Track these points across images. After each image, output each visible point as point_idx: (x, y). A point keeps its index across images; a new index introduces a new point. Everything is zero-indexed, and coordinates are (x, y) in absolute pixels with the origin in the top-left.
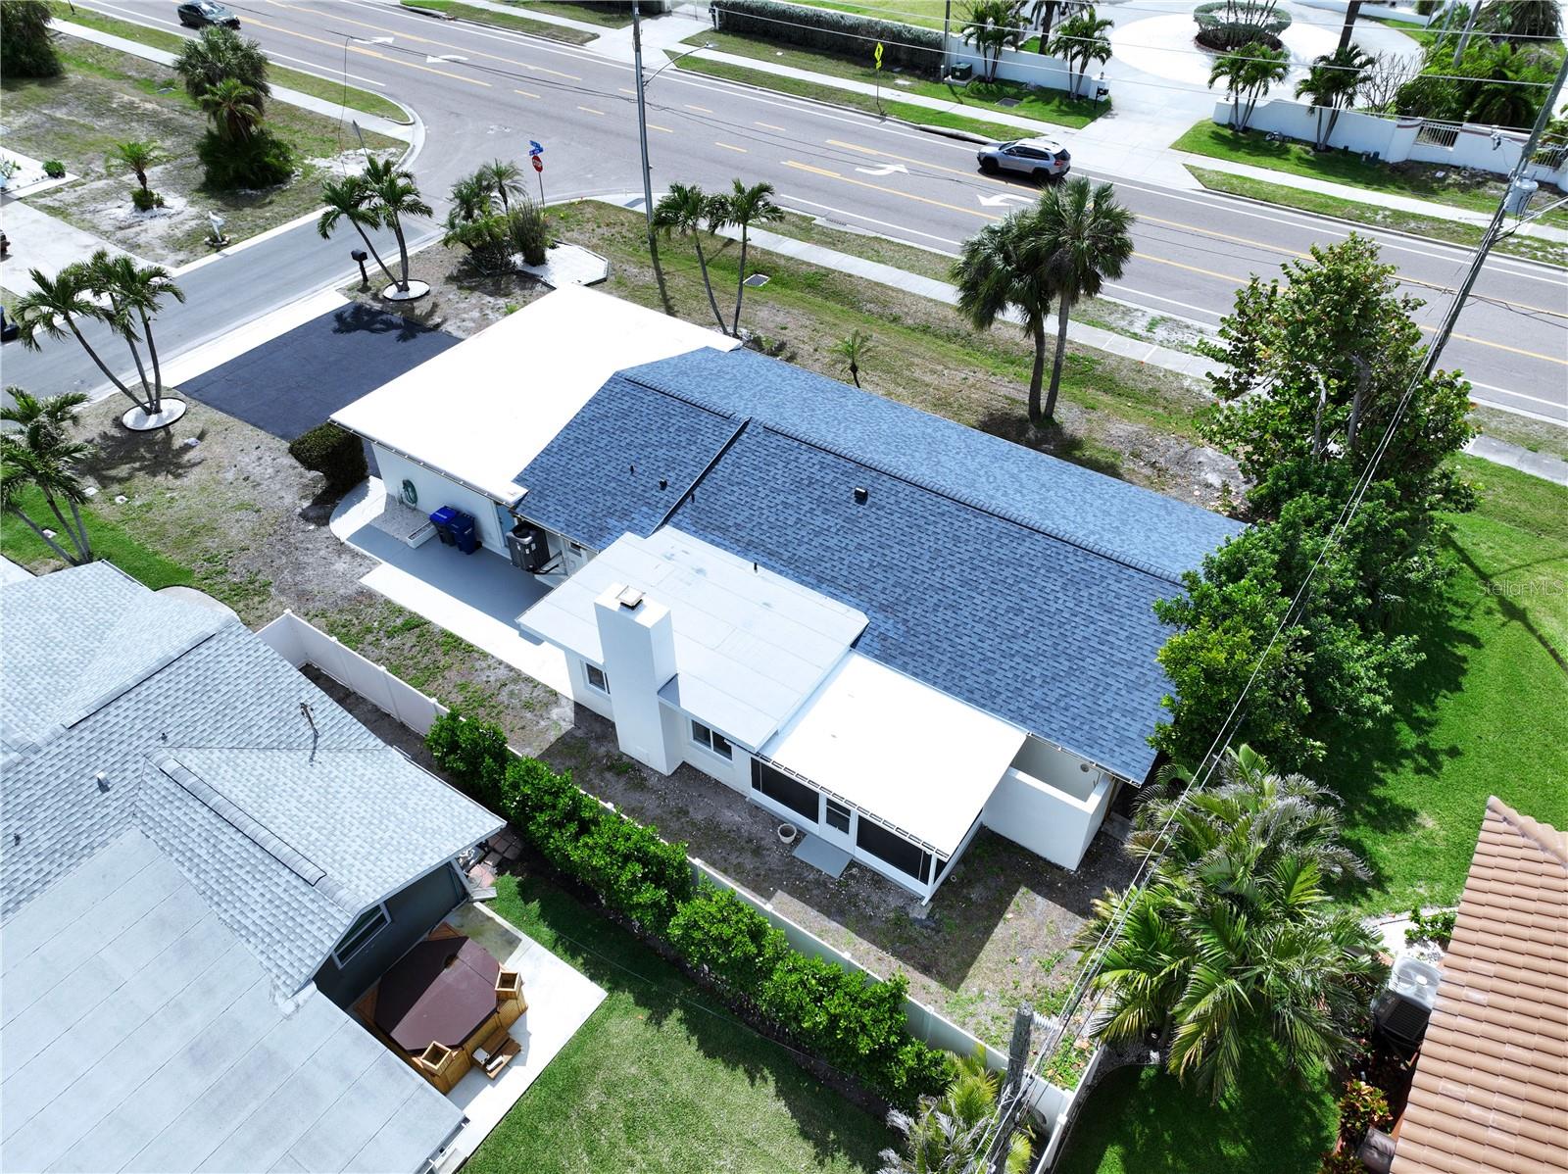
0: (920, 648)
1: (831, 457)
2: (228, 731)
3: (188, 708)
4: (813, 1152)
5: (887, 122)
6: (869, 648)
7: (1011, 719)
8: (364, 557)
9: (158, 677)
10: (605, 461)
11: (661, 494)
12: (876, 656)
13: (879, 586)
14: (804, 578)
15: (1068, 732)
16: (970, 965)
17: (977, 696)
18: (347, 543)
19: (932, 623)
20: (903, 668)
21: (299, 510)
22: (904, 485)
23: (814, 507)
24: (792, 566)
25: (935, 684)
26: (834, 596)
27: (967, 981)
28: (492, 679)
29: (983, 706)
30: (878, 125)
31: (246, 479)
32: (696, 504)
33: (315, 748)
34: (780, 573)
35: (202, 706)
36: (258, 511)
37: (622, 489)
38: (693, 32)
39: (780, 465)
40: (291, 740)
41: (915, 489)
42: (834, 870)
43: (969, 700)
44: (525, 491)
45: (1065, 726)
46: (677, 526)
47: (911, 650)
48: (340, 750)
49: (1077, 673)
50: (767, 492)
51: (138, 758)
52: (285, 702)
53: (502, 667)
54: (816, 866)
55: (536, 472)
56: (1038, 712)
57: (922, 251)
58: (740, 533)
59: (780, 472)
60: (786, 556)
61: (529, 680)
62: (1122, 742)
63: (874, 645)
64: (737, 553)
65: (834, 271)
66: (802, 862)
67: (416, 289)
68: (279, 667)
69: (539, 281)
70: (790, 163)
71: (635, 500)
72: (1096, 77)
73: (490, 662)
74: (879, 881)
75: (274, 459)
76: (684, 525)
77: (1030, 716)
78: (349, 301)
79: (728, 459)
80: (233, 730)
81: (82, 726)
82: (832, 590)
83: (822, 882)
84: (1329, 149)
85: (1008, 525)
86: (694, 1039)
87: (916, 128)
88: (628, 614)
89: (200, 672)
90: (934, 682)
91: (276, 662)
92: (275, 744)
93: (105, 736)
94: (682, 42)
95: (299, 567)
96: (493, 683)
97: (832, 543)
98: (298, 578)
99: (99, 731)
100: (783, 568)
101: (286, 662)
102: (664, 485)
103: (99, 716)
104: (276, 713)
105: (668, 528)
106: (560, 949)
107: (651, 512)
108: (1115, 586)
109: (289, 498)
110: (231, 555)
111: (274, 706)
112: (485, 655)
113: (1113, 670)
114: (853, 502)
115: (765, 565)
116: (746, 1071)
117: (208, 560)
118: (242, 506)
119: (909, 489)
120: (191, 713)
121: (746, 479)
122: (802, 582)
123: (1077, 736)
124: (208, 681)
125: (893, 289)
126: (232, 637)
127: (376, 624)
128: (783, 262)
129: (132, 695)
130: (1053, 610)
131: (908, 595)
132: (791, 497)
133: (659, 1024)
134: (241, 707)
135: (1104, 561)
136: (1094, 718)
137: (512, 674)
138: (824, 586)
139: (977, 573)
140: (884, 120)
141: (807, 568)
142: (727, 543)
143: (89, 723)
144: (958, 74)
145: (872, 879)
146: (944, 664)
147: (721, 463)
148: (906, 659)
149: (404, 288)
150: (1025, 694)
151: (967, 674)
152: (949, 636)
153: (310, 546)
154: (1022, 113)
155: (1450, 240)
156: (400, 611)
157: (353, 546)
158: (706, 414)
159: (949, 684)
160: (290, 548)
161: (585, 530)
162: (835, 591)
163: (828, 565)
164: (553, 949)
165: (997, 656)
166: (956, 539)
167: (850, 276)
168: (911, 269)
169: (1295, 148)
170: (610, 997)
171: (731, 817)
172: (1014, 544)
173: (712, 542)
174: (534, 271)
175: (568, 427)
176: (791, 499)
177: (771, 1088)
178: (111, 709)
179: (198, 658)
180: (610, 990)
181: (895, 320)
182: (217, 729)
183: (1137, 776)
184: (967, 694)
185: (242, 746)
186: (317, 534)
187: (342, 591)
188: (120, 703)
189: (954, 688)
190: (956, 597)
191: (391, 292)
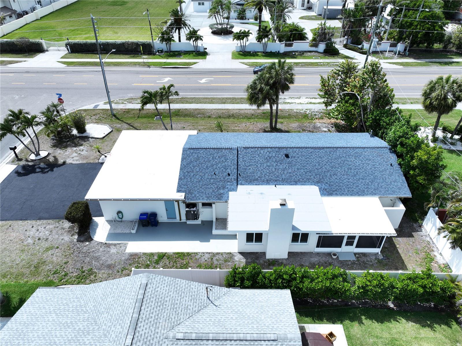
0: (336, 188)
1: (269, 149)
2: (182, 313)
3: (162, 313)
4: (430, 329)
5: (151, 68)
6: (324, 194)
7: (372, 195)
8: (119, 244)
9: (142, 308)
10: (203, 175)
11: (230, 177)
12: (328, 195)
13: (312, 177)
14: (291, 183)
15: (387, 192)
16: (404, 262)
17: (360, 193)
18: (107, 242)
19: (333, 181)
20: (337, 195)
21: (75, 240)
22: (295, 149)
23: (276, 163)
24: (285, 182)
25: (348, 195)
26: (303, 184)
27: (407, 266)
28: (206, 259)
29: (363, 195)
30: (149, 69)
31: (39, 239)
32: (241, 176)
33: (212, 302)
34: (283, 185)
35: (166, 309)
36: (57, 248)
37: (216, 180)
38: (63, 55)
39: (257, 156)
40: (203, 304)
41: (299, 149)
42: (353, 258)
43: (359, 195)
44: (184, 194)
45: (385, 191)
46: (241, 184)
47: (334, 189)
48: (219, 298)
49: (376, 177)
50: (260, 165)
51: (164, 341)
52: (189, 293)
53: (205, 254)
54: (348, 260)
55: (182, 186)
56: (376, 191)
57: (200, 98)
58: (262, 179)
59: (259, 158)
60: (281, 179)
61: (218, 254)
62: (399, 189)
63: (325, 192)
64: (266, 184)
65: (180, 109)
66: (344, 261)
67: (43, 154)
68: (177, 282)
69: (89, 137)
70: (134, 84)
71: (223, 182)
72: (200, 45)
73: (200, 254)
74: (364, 254)
75: (45, 228)
76: (244, 183)
77: (376, 192)
78: (16, 166)
79: (240, 160)
80: (183, 311)
81: (134, 341)
82: (301, 183)
83: (353, 263)
84: (267, 52)
85: (330, 149)
86: (374, 321)
87: (161, 68)
88: (284, 207)
89: (155, 298)
90: (347, 195)
91: (174, 281)
92: (200, 308)
93: (145, 340)
94: (61, 58)
95: (97, 259)
96: (208, 260)
97: (290, 171)
98: (101, 262)
99: (142, 340)
100: (283, 183)
101: (177, 279)
102: (229, 175)
103: (137, 334)
104: (190, 298)
105: (239, 186)
106: (317, 321)
107: (231, 183)
108: (366, 154)
109: (67, 238)
110: (63, 267)
111: (187, 296)
112: (196, 254)
113: (383, 173)
114: (285, 158)
115: (277, 184)
116: (394, 320)
117: (54, 273)
118: (48, 249)
119: (297, 150)
120: (165, 314)
121: (250, 163)
122: (291, 185)
123: (389, 192)
124: (160, 300)
125: (201, 109)
126: (153, 280)
127: (148, 262)
128: (162, 111)
129: (140, 320)
130: (358, 165)
131: (321, 176)
132: (268, 163)
133: (362, 323)
134: (178, 302)
135: (358, 149)
136: (389, 186)
137: (211, 254)
138: (298, 183)
139: (333, 164)
140: (150, 67)
141: (289, 180)
142: (260, 183)
143: (136, 339)
144: (160, 52)
145: (363, 255)
146: (346, 189)
147: (239, 162)
148: (335, 192)
149: (38, 154)
150: (370, 188)
151: (353, 189)
152: (340, 182)
153: (94, 250)
154: (187, 58)
155: (311, 66)
156: (152, 254)
157: (111, 242)
158: (223, 150)
159: (351, 194)
160: (87, 254)
161: (215, 197)
162: (302, 183)
163: (294, 177)
164: (315, 323)
165: (356, 182)
166: (320, 157)
167: (186, 109)
168: (200, 103)
169: (259, 53)
170: (343, 325)
171: (314, 260)
172: (335, 153)
173: (256, 185)
174: (84, 135)
175: (181, 169)
176: (269, 164)
177: (404, 321)
178: (138, 329)
179: (149, 294)
180: (341, 323)
181: (209, 117)
182: (178, 314)
183: (409, 195)
184: (357, 194)
185: (191, 315)
186: (91, 244)
187: (123, 258)
188: (139, 325)
189: (353, 194)
190: (333, 172)
191: (33, 157)
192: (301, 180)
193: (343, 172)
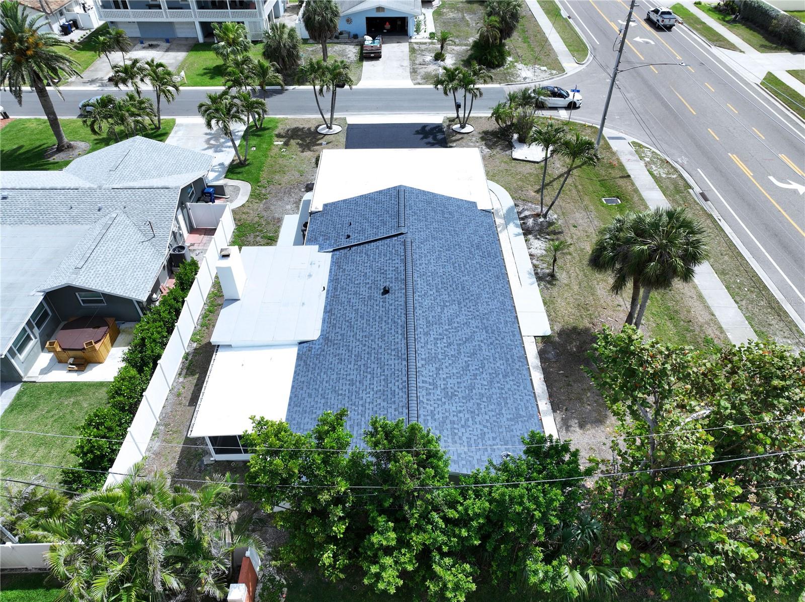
0: (311, 364)
1: (403, 268)
10: (350, 216)
11: (343, 240)
12: (299, 354)
13: (338, 330)
19: (328, 360)
20: (298, 366)
22: (404, 299)
23: (370, 283)
26: (324, 320)
32: (348, 252)
37: (339, 229)
39: (387, 258)
47: (309, 362)
50: (368, 265)
59: (382, 261)
60: (337, 293)
63: (305, 349)
67: (467, 129)
69: (511, 150)
71: (336, 236)
76: (335, 257)
79: (379, 243)
90: (295, 381)
94: (788, 71)
97: (353, 301)
102: (349, 237)
105: (330, 254)
107: (333, 244)
114: (381, 291)
115: (327, 291)
119: (402, 303)
121: (372, 255)
122: (326, 307)
131: (339, 342)
132: (371, 273)
138: (328, 314)
139: (366, 356)
141: (335, 303)
142: (333, 273)
146: (307, 378)
147: (375, 243)
148: (303, 364)
149: (463, 127)
151: (305, 389)
158: (396, 220)
159: (296, 386)
163: (340, 308)
166: (383, 337)
172: (393, 357)
173: (331, 269)
184: (294, 395)
189: (295, 389)
192: (333, 317)
193: (345, 373)
